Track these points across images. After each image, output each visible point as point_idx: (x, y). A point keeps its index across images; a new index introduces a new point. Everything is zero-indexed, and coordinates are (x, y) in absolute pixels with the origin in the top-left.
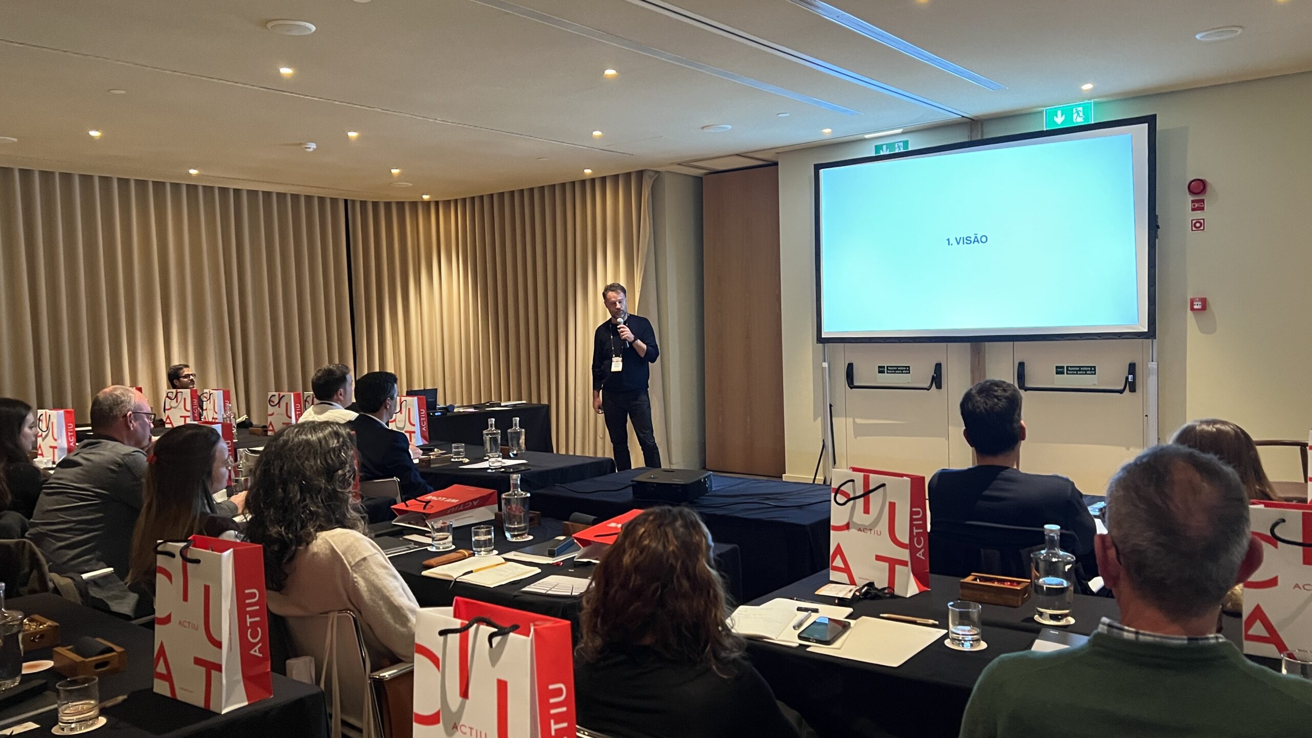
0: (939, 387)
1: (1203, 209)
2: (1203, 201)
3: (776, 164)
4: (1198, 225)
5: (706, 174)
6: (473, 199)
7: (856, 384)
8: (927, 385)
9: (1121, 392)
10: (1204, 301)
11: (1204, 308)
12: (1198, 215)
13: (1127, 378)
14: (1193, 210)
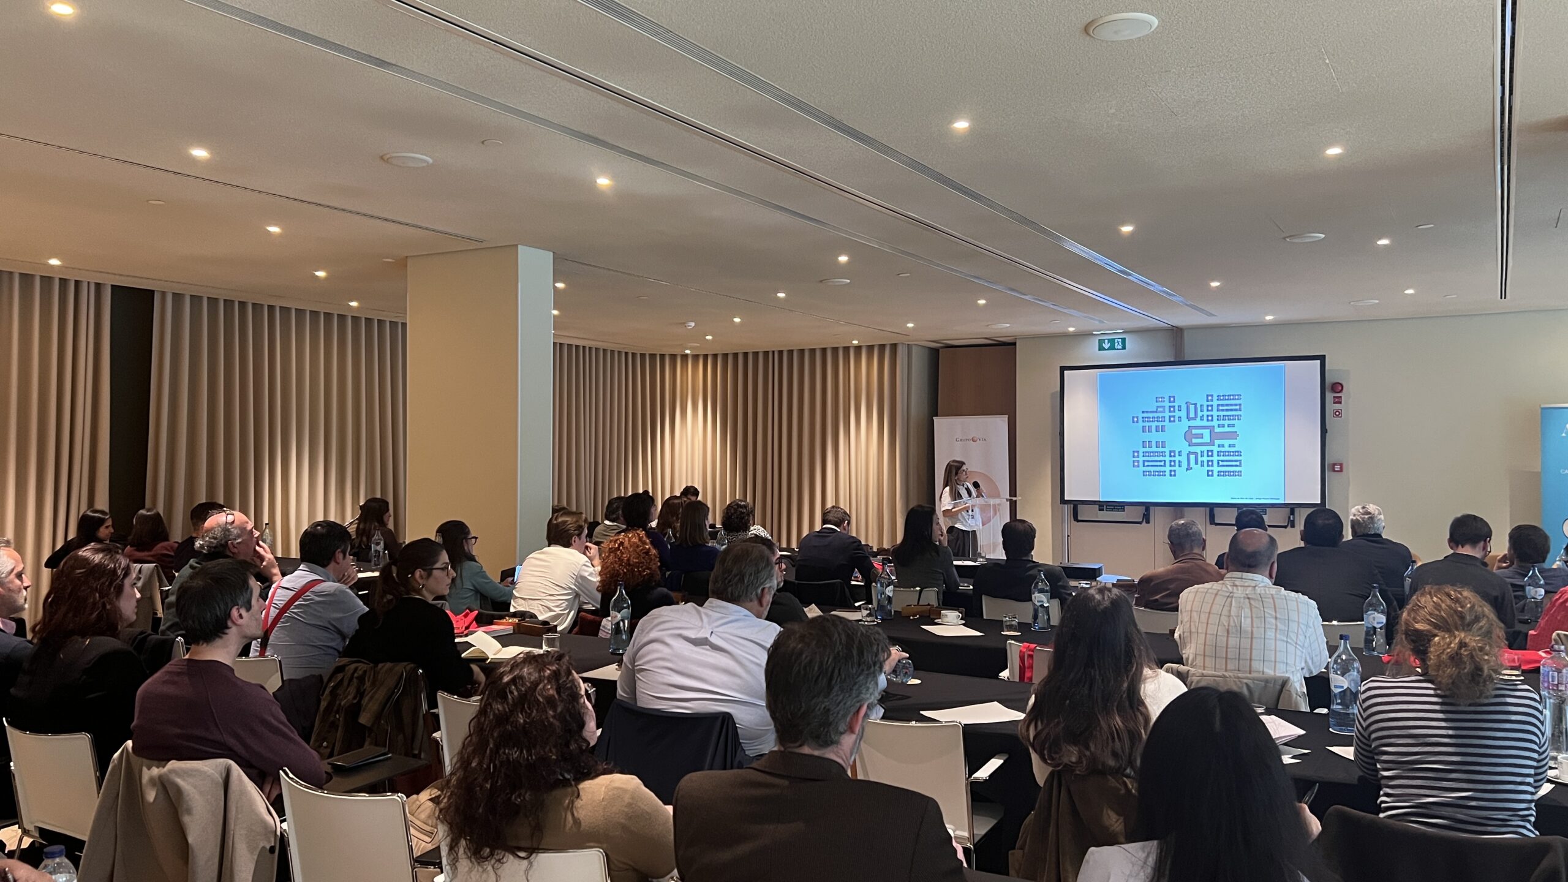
0: (1148, 522)
1: (1340, 403)
2: (1341, 397)
3: (1014, 344)
4: (1337, 413)
5: (942, 348)
6: (725, 356)
7: (1079, 518)
8: (1141, 520)
9: (1285, 527)
10: (1341, 465)
11: (1341, 471)
12: (1337, 406)
13: (1289, 518)
14: (1334, 403)
